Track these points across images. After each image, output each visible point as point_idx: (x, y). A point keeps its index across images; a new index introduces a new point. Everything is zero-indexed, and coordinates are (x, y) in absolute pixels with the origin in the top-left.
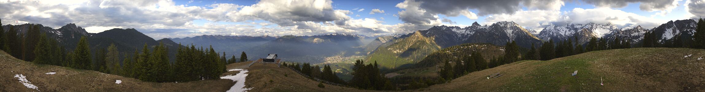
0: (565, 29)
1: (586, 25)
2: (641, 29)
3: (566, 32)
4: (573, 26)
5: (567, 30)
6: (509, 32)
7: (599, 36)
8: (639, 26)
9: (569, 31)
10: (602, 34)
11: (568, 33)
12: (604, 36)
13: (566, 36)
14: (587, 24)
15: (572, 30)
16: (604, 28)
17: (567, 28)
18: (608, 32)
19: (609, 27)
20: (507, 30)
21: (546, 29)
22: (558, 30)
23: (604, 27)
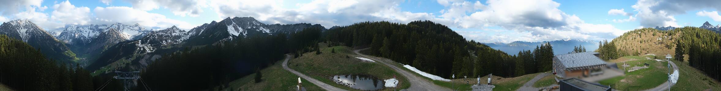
0: (88, 31)
1: (112, 26)
2: (177, 29)
3: (89, 33)
4: (97, 26)
5: (91, 31)
6: (23, 32)
7: (128, 37)
8: (174, 26)
9: (93, 32)
10: (131, 35)
11: (92, 35)
12: (133, 37)
13: (90, 38)
14: (113, 24)
15: (97, 32)
16: (131, 30)
17: (91, 29)
18: (137, 33)
19: (137, 28)
20: (20, 30)
21: (67, 30)
22: (81, 31)
23: (131, 28)
